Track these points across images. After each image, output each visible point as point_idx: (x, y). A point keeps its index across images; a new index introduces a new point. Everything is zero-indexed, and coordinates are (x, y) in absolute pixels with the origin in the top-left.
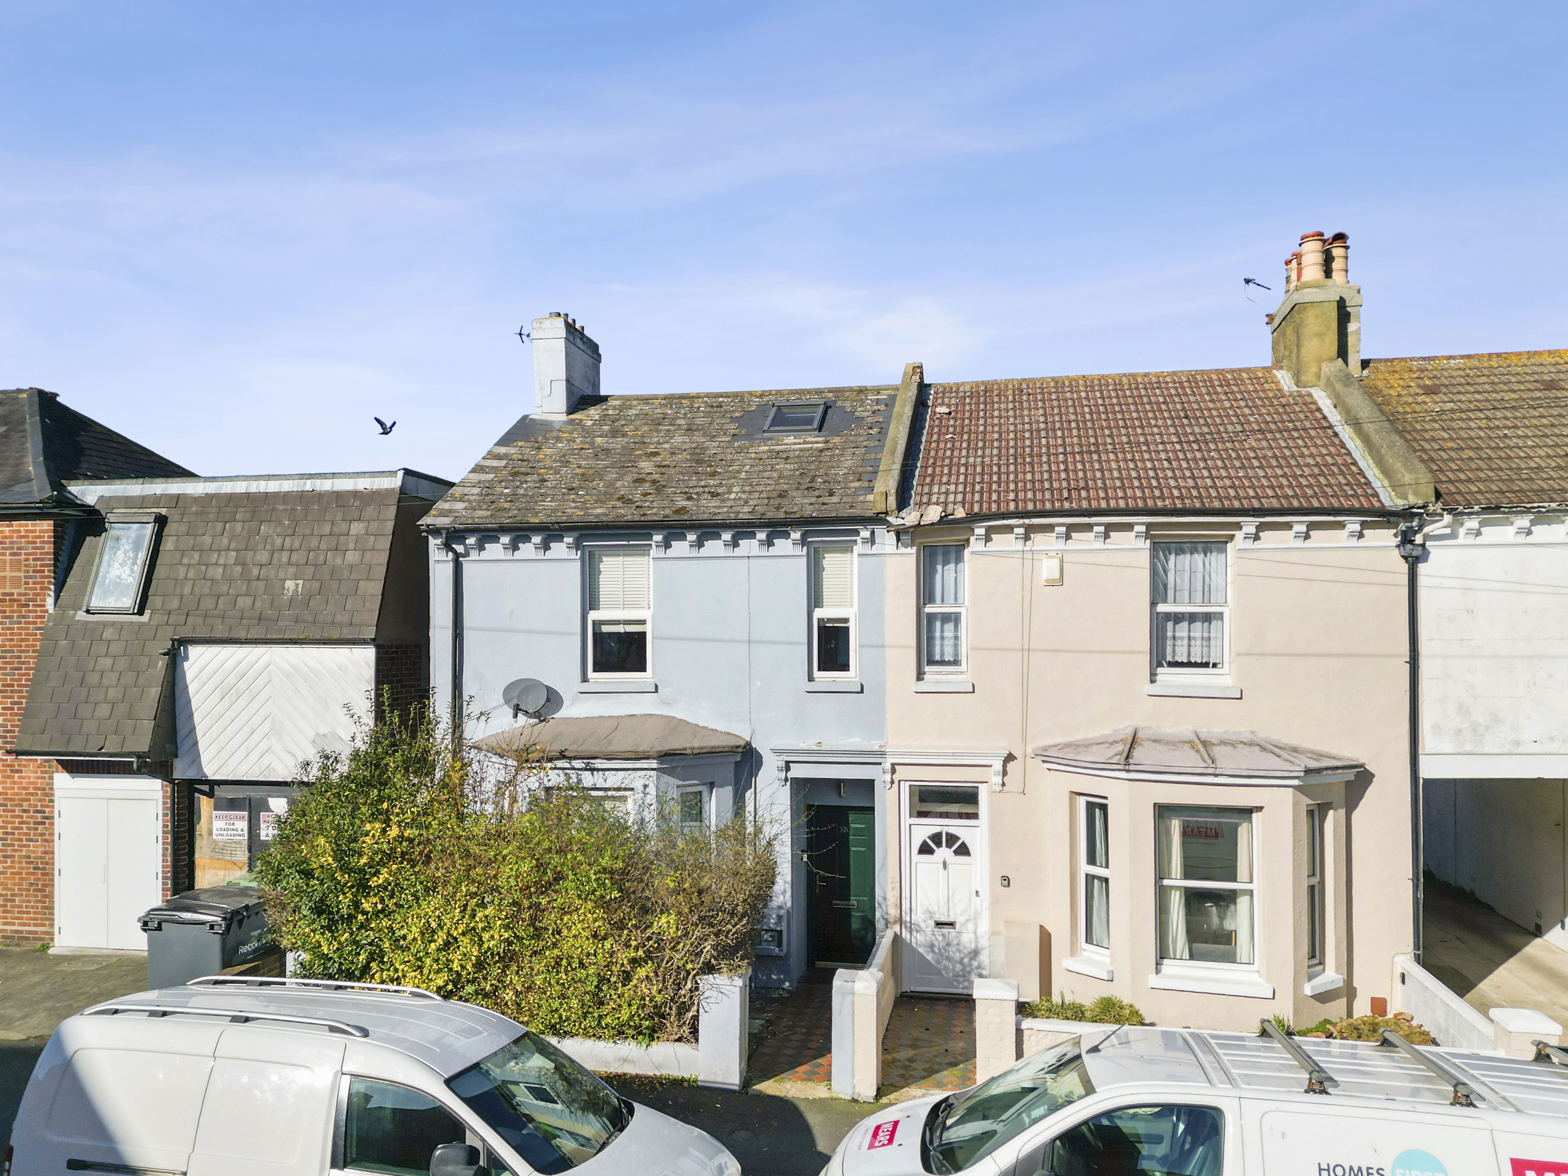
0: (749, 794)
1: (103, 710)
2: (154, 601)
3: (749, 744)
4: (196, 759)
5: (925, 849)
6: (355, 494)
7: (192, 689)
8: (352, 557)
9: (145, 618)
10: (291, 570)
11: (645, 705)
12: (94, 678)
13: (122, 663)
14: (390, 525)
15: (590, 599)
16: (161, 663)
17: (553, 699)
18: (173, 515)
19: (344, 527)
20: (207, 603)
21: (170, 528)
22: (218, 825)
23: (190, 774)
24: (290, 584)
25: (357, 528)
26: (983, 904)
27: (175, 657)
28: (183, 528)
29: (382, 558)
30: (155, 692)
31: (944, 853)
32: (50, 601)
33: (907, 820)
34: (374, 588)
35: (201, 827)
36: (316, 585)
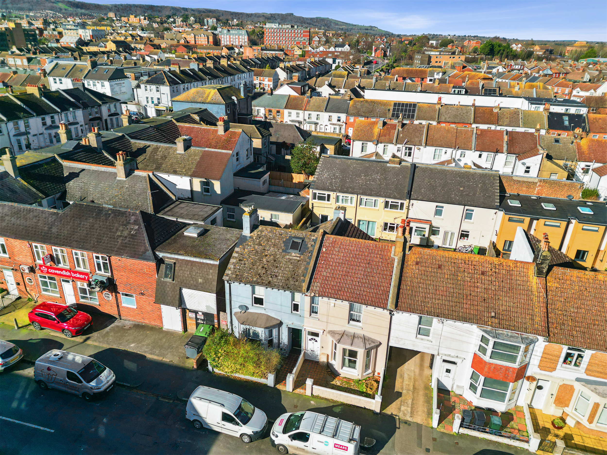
0: (281, 328)
1: (169, 298)
2: (176, 279)
3: (281, 321)
4: (185, 305)
5: (310, 340)
6: (210, 264)
7: (184, 294)
8: (210, 277)
9: (174, 282)
10: (200, 277)
11: (263, 312)
12: (167, 292)
13: (171, 290)
14: (217, 272)
15: (253, 292)
16: (178, 291)
17: (247, 308)
18: (177, 263)
19: (209, 270)
20: (185, 281)
21: (177, 265)
22: (190, 314)
23: (185, 307)
24: (200, 280)
25: (211, 271)
26: (319, 349)
27: (180, 290)
28: (179, 265)
29: (216, 278)
30: (178, 296)
31: (313, 341)
32: (156, 276)
33: (307, 336)
34: (215, 283)
35: (187, 314)
36: (204, 281)
